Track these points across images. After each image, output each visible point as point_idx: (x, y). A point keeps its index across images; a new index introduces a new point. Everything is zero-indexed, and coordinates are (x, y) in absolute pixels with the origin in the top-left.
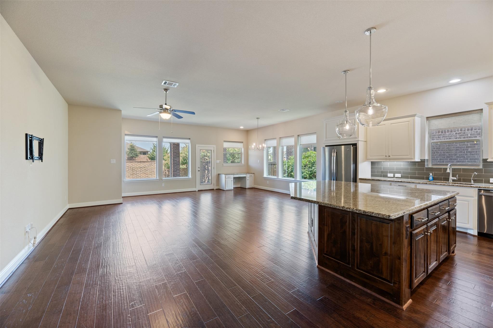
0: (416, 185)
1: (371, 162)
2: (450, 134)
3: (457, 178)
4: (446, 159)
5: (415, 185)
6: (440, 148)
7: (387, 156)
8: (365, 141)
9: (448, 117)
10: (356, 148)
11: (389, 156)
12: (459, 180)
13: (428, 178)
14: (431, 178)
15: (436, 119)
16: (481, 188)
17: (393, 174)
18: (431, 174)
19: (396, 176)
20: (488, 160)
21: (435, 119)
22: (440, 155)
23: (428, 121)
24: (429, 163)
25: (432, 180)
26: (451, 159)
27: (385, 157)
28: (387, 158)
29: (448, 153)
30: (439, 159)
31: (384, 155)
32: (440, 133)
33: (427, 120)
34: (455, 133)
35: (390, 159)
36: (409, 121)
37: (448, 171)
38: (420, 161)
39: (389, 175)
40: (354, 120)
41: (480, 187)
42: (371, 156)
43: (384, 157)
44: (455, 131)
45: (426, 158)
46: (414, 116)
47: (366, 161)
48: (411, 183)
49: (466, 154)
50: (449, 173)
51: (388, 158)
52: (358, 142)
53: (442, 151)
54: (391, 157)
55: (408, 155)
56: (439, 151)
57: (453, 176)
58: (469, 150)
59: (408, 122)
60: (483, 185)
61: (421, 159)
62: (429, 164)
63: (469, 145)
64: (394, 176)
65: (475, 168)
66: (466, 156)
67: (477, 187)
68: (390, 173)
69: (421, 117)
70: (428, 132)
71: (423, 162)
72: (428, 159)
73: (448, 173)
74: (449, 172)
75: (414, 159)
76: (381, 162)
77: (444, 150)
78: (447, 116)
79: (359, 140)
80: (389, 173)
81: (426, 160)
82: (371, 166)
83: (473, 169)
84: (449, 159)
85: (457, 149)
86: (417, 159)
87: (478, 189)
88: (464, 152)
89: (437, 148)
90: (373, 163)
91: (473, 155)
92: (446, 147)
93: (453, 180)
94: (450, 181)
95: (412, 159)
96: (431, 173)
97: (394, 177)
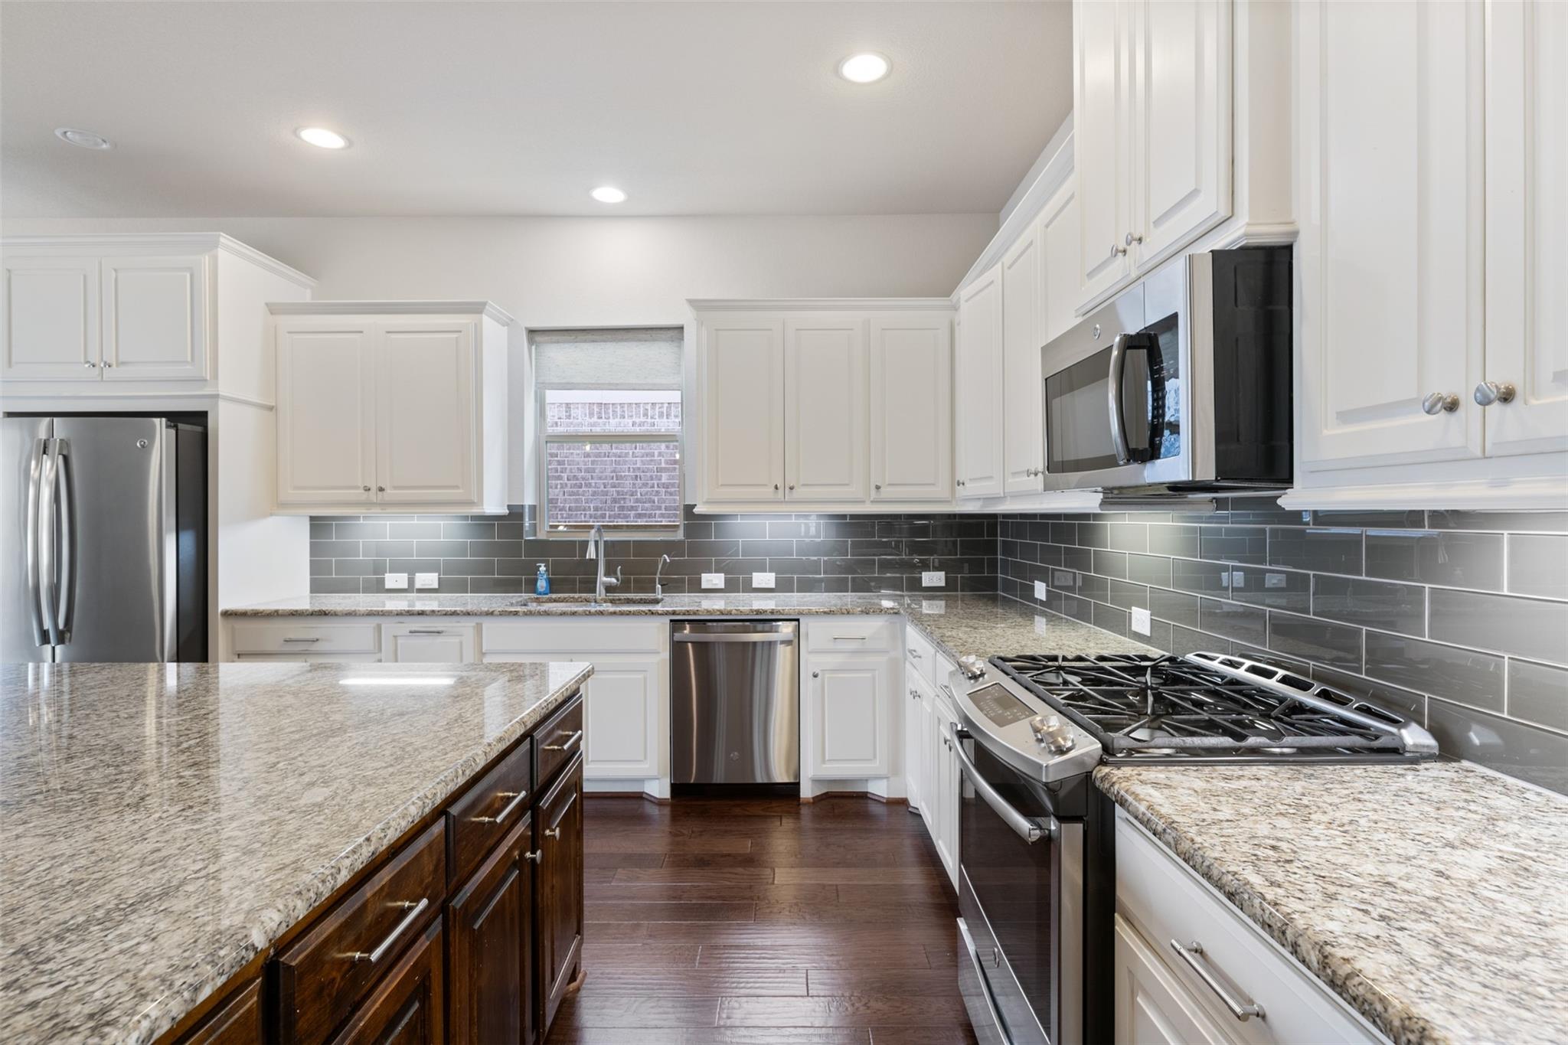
0: (481, 624)
1: (312, 518)
2: (620, 423)
3: (618, 580)
4: (611, 509)
5: (474, 624)
6: (594, 470)
7: (374, 489)
8: (271, 408)
9: (593, 341)
10: (204, 437)
11: (381, 489)
12: (624, 587)
13: (532, 586)
14: (542, 584)
15: (558, 342)
16: (679, 614)
17: (406, 575)
18: (543, 568)
19: (418, 585)
20: (696, 510)
21: (555, 342)
22: (594, 493)
23: (533, 347)
24: (538, 521)
25: (547, 594)
26: (622, 508)
27: (363, 496)
28: (373, 496)
29: (615, 487)
30: (592, 506)
31: (359, 485)
32: (596, 417)
33: (531, 342)
34: (630, 422)
35: (384, 505)
36: (460, 332)
37: (591, 553)
38: (508, 511)
39: (395, 580)
40: (192, 276)
41: (674, 613)
42: (296, 488)
43: (359, 494)
44: (632, 416)
45: (529, 500)
46: (477, 308)
47: (271, 515)
48: (458, 614)
49: (657, 492)
50: (594, 563)
51: (378, 498)
52: (216, 404)
53: (600, 478)
54: (390, 494)
55: (457, 487)
56: (592, 478)
57: (607, 574)
58: (664, 480)
59: (455, 335)
60: (682, 602)
61: (509, 507)
62: (538, 525)
63: (663, 465)
64: (411, 582)
65: (666, 539)
66: (656, 499)
67: (667, 613)
68: (396, 568)
69: (508, 325)
70: (536, 392)
71: (515, 514)
72: (535, 506)
73: (591, 560)
74: (593, 556)
75: (480, 502)
76: (357, 518)
77: (606, 478)
78: (590, 337)
79: (221, 393)
80: (390, 572)
81: (527, 510)
82: (311, 538)
83: (661, 541)
84: (619, 507)
85: (637, 476)
86: (494, 505)
87: (671, 621)
88: (653, 487)
89: (587, 471)
90: (319, 526)
91: (671, 494)
92: (609, 468)
93: (609, 589)
94: (600, 590)
95: (471, 503)
96: (543, 565)
97: (411, 588)
